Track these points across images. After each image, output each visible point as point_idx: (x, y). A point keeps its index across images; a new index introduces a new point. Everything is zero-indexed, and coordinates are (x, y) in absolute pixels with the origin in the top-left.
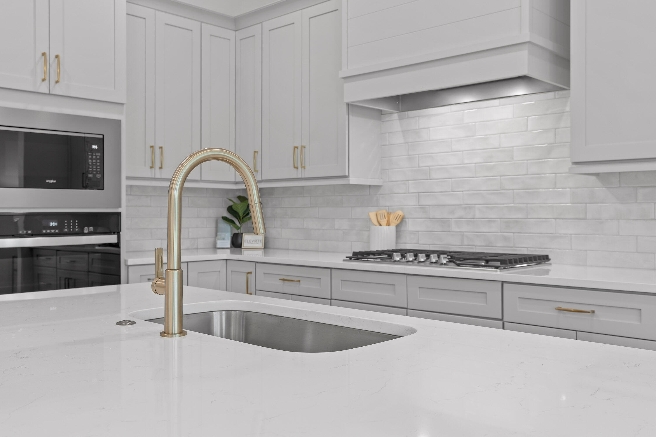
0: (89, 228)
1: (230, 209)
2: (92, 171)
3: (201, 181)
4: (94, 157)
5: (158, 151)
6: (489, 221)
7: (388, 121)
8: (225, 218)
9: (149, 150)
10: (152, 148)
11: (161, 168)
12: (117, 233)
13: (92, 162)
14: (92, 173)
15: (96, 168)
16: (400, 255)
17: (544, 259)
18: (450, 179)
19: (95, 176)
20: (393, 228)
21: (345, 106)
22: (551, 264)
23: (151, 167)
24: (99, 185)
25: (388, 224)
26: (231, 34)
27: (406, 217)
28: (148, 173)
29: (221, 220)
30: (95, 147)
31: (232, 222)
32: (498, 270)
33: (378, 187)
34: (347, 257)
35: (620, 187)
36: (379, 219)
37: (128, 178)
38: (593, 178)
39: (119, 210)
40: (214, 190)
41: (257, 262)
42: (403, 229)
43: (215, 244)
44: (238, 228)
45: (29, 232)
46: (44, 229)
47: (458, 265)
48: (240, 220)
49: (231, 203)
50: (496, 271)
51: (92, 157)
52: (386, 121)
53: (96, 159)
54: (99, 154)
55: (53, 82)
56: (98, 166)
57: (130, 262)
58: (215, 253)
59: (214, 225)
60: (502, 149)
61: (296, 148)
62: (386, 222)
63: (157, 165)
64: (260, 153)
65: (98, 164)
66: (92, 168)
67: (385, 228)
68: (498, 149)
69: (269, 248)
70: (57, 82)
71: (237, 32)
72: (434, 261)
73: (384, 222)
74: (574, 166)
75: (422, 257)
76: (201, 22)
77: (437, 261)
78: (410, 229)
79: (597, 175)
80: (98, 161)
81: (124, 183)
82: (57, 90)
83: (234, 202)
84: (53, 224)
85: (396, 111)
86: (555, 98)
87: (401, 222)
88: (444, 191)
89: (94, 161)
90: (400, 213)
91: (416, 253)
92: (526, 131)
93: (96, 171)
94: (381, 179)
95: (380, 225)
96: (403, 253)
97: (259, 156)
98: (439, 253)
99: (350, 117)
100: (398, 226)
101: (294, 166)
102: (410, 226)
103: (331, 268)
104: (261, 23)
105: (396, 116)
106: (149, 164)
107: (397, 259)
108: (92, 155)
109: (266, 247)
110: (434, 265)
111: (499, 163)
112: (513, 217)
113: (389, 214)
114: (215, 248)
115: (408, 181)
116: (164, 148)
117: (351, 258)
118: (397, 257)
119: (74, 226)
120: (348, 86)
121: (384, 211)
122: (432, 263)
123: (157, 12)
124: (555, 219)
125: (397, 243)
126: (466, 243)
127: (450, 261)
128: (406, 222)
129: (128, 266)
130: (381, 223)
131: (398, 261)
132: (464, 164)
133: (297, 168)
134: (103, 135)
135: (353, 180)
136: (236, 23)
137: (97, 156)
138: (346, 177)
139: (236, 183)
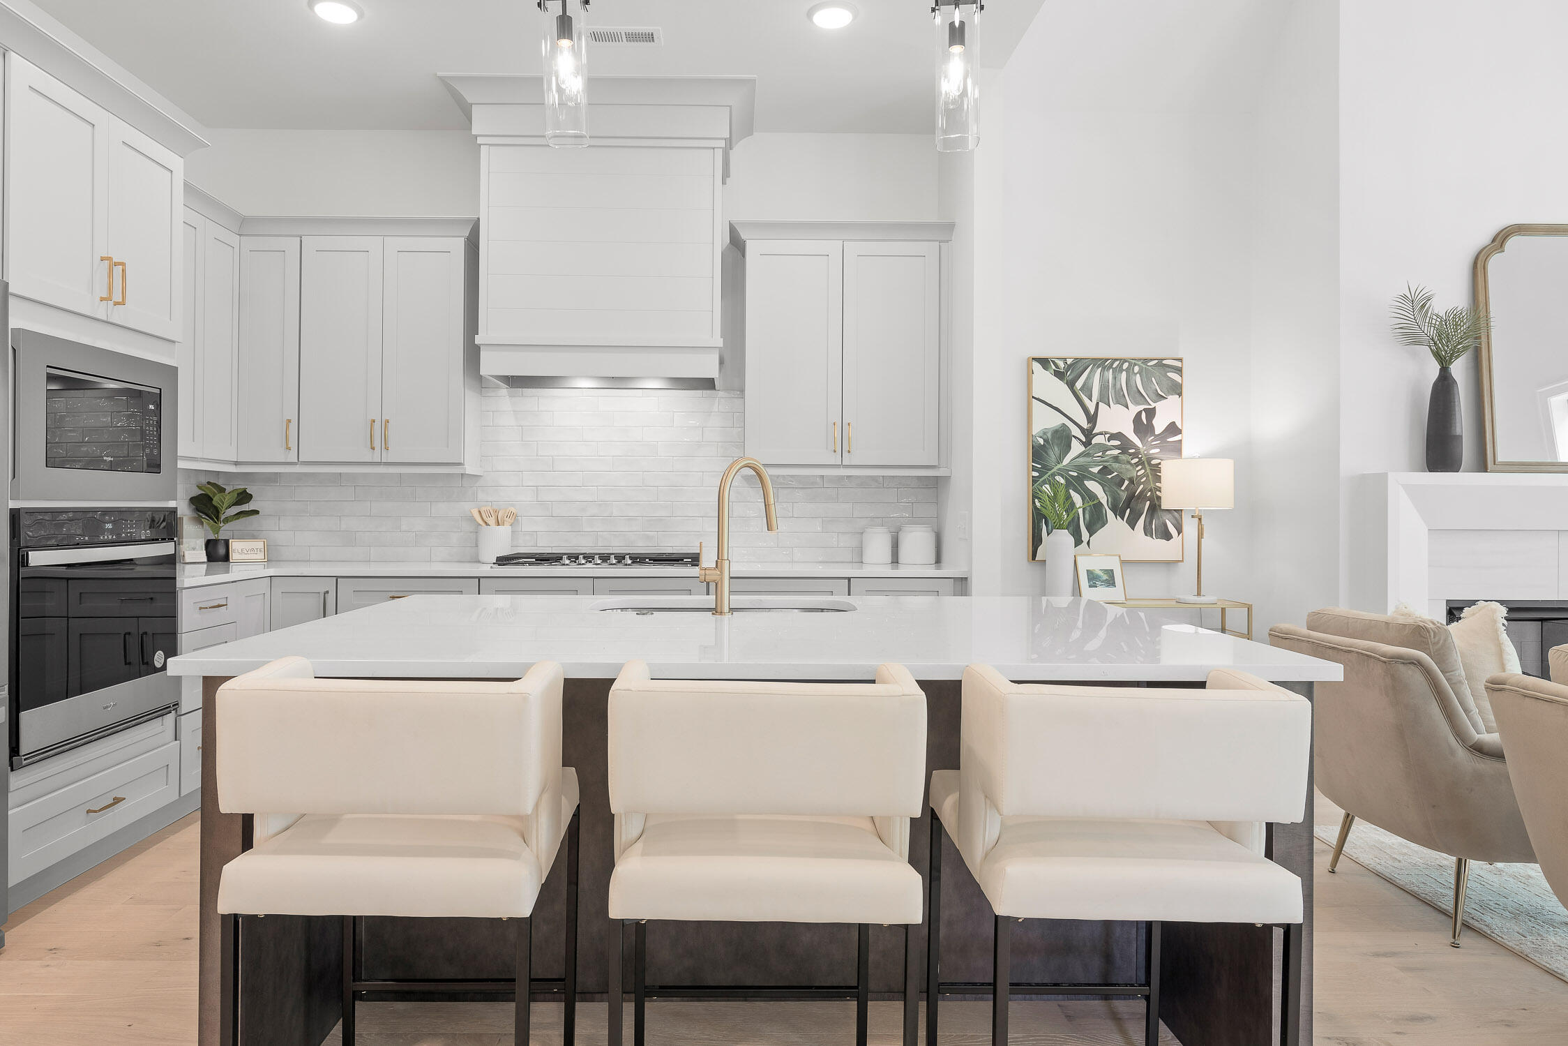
0: (145, 533)
1: (196, 502)
2: (149, 444)
4: (152, 422)
12: (175, 540)
13: (149, 430)
14: (149, 447)
15: (153, 440)
19: (152, 451)
20: (508, 527)
24: (154, 465)
25: (498, 524)
26: (234, 239)
27: (519, 514)
30: (151, 407)
33: (476, 477)
36: (485, 517)
39: (173, 505)
44: (217, 532)
48: (218, 519)
51: (150, 422)
52: (490, 397)
53: (154, 426)
54: (155, 419)
55: (111, 304)
56: (155, 436)
62: (494, 521)
64: (295, 422)
65: (155, 433)
66: (149, 439)
69: (270, 561)
70: (118, 304)
71: (242, 237)
73: (491, 521)
76: (205, 217)
80: (156, 429)
84: (110, 526)
85: (504, 386)
87: (515, 521)
89: (152, 429)
93: (153, 444)
94: (485, 467)
95: (488, 525)
97: (293, 426)
101: (371, 445)
104: (300, 236)
105: (503, 391)
108: (150, 420)
112: (657, 515)
113: (496, 511)
115: (522, 471)
118: (567, 560)
119: (131, 529)
121: (490, 508)
128: (518, 521)
130: (489, 522)
133: (373, 449)
134: (160, 389)
136: (245, 225)
137: (154, 421)
138: (459, 464)
139: (236, 463)
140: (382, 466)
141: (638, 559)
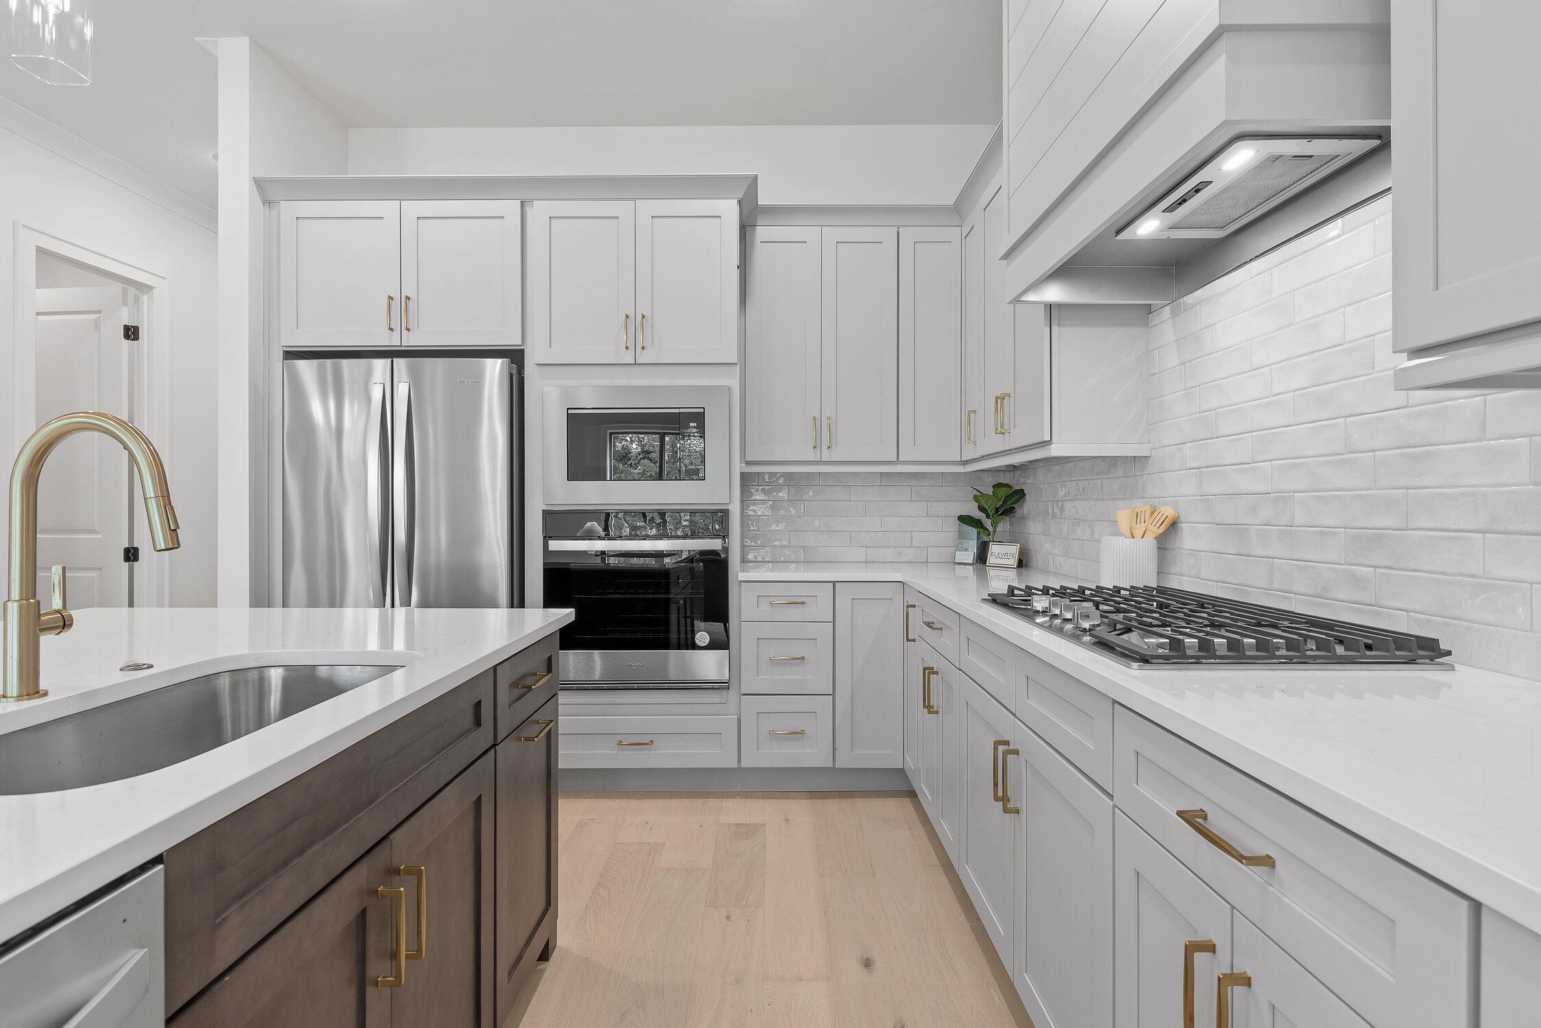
3: (900, 462)
5: (824, 424)
6: (1321, 532)
7: (1157, 324)
11: (829, 447)
12: (722, 537)
18: (1250, 434)
24: (696, 474)
27: (1181, 519)
30: (693, 425)
36: (1134, 522)
39: (725, 507)
43: (954, 557)
44: (989, 534)
55: (638, 349)
60: (1349, 345)
61: (998, 398)
63: (825, 443)
64: (980, 412)
68: (1341, 347)
70: (644, 348)
71: (962, 227)
76: (898, 226)
78: (1187, 547)
82: (645, 357)
88: (1239, 461)
90: (1172, 511)
94: (1149, 442)
95: (1133, 536)
97: (978, 417)
100: (1158, 539)
102: (1188, 540)
103: (959, 614)
104: (978, 201)
105: (1167, 311)
111: (1344, 382)
112: (1376, 524)
113: (1152, 514)
114: (954, 563)
115: (1185, 443)
118: (1038, 604)
121: (1147, 508)
123: (825, 229)
124: (1484, 532)
128: (1181, 529)
129: (740, 583)
130: (1135, 531)
133: (1003, 433)
138: (1048, 443)
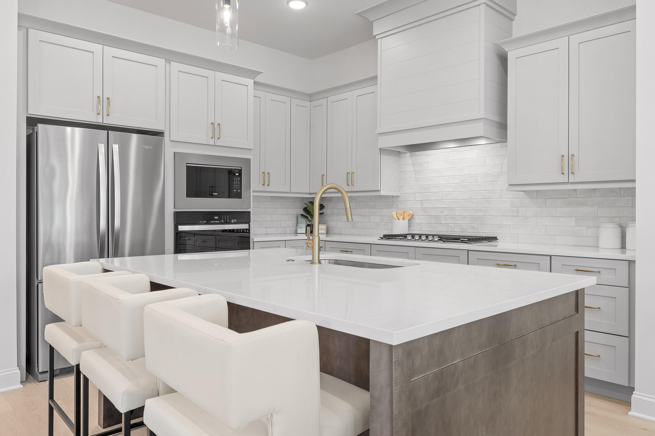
0: (234, 220)
1: (305, 210)
2: (236, 188)
3: (290, 193)
4: (237, 180)
5: (267, 175)
6: (463, 217)
7: (404, 157)
8: (302, 215)
9: (262, 175)
10: (264, 174)
11: (268, 185)
12: (248, 223)
13: (236, 183)
14: (236, 189)
15: (238, 186)
16: (411, 236)
17: (495, 239)
18: (441, 193)
19: (237, 190)
20: (406, 221)
21: (378, 150)
22: (498, 242)
23: (263, 185)
24: (239, 196)
25: (404, 219)
26: (307, 104)
27: (414, 214)
28: (261, 188)
29: (300, 217)
30: (237, 174)
31: (307, 217)
32: (466, 244)
33: (398, 197)
34: (380, 238)
35: (537, 198)
36: (398, 216)
37: (254, 191)
38: (523, 192)
39: (249, 210)
40: (295, 198)
41: (326, 241)
42: (412, 221)
43: (296, 230)
44: (310, 221)
45: (205, 222)
46: (212, 221)
47: (444, 242)
48: (311, 216)
49: (306, 206)
50: (465, 245)
51: (236, 180)
52: (402, 157)
53: (238, 181)
54: (239, 178)
55: (216, 139)
56: (239, 185)
57: (255, 240)
58: (297, 236)
59: (295, 219)
60: (471, 175)
61: (348, 173)
63: (267, 183)
64: (325, 175)
65: (239, 184)
66: (236, 186)
67: (401, 221)
68: (469, 175)
69: (329, 234)
70: (218, 138)
71: (311, 102)
72: (430, 239)
73: (401, 218)
74: (509, 187)
75: (424, 238)
76: (291, 97)
77: (432, 239)
78: (416, 222)
79: (525, 191)
80: (239, 182)
81: (252, 194)
82: (219, 143)
83: (307, 205)
84: (216, 218)
85: (409, 152)
86: (501, 147)
87: (411, 218)
88: (437, 199)
89: (237, 182)
90: (411, 212)
91: (420, 236)
92: (485, 165)
93: (238, 188)
94: (399, 192)
95: (399, 219)
96: (413, 236)
97: (325, 177)
98: (433, 236)
99: (381, 155)
100: (409, 220)
101: (347, 184)
102: (417, 220)
103: (371, 244)
104: (327, 97)
105: (408, 154)
106: (262, 183)
107: (410, 238)
108: (236, 179)
109: (328, 233)
110: (430, 242)
111: (469, 183)
112: (477, 215)
113: (404, 213)
114: (296, 233)
115: (416, 193)
116: (270, 174)
117: (382, 238)
118: (409, 237)
119: (227, 218)
120: (381, 139)
121: (401, 211)
122: (430, 240)
123: (267, 93)
124: (501, 216)
125: (409, 230)
126: (450, 230)
127: (439, 240)
128: (414, 217)
129: (254, 242)
131: (410, 240)
132: (449, 184)
133: (349, 185)
134: (241, 167)
135: (383, 193)
136: (311, 97)
137: (238, 179)
138: (378, 191)
139: (310, 194)
140: (352, 193)
141: (443, 238)
